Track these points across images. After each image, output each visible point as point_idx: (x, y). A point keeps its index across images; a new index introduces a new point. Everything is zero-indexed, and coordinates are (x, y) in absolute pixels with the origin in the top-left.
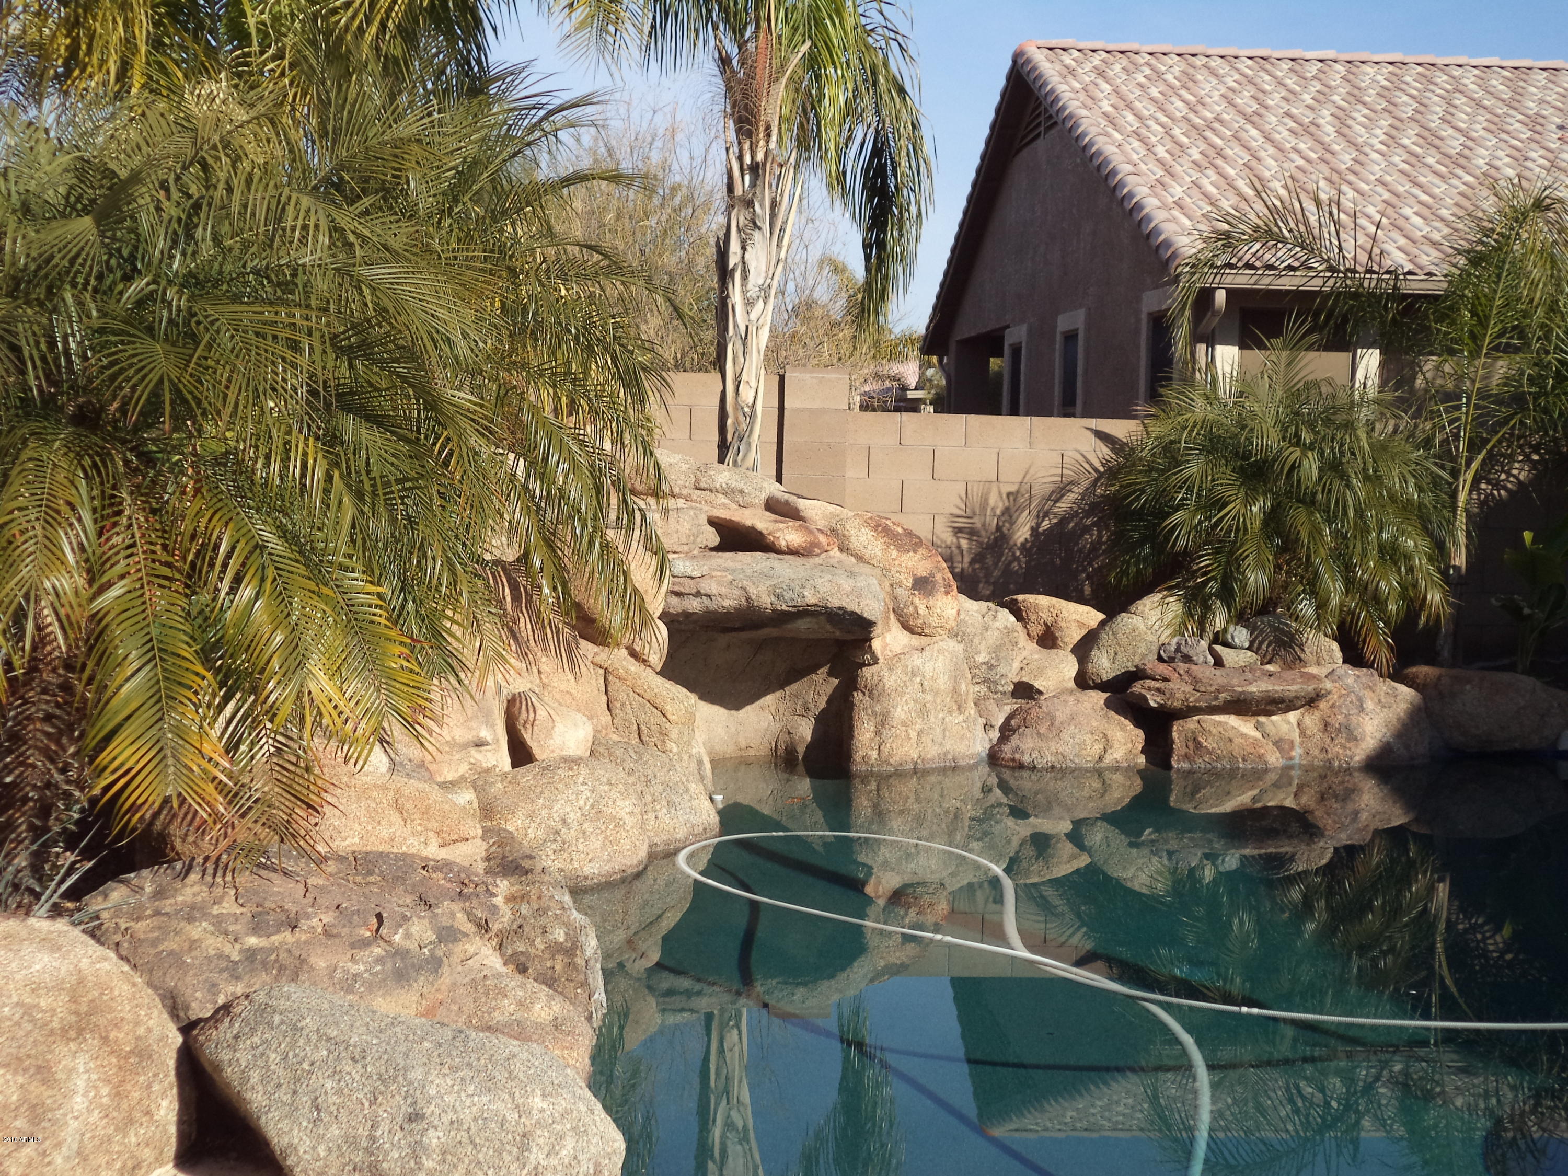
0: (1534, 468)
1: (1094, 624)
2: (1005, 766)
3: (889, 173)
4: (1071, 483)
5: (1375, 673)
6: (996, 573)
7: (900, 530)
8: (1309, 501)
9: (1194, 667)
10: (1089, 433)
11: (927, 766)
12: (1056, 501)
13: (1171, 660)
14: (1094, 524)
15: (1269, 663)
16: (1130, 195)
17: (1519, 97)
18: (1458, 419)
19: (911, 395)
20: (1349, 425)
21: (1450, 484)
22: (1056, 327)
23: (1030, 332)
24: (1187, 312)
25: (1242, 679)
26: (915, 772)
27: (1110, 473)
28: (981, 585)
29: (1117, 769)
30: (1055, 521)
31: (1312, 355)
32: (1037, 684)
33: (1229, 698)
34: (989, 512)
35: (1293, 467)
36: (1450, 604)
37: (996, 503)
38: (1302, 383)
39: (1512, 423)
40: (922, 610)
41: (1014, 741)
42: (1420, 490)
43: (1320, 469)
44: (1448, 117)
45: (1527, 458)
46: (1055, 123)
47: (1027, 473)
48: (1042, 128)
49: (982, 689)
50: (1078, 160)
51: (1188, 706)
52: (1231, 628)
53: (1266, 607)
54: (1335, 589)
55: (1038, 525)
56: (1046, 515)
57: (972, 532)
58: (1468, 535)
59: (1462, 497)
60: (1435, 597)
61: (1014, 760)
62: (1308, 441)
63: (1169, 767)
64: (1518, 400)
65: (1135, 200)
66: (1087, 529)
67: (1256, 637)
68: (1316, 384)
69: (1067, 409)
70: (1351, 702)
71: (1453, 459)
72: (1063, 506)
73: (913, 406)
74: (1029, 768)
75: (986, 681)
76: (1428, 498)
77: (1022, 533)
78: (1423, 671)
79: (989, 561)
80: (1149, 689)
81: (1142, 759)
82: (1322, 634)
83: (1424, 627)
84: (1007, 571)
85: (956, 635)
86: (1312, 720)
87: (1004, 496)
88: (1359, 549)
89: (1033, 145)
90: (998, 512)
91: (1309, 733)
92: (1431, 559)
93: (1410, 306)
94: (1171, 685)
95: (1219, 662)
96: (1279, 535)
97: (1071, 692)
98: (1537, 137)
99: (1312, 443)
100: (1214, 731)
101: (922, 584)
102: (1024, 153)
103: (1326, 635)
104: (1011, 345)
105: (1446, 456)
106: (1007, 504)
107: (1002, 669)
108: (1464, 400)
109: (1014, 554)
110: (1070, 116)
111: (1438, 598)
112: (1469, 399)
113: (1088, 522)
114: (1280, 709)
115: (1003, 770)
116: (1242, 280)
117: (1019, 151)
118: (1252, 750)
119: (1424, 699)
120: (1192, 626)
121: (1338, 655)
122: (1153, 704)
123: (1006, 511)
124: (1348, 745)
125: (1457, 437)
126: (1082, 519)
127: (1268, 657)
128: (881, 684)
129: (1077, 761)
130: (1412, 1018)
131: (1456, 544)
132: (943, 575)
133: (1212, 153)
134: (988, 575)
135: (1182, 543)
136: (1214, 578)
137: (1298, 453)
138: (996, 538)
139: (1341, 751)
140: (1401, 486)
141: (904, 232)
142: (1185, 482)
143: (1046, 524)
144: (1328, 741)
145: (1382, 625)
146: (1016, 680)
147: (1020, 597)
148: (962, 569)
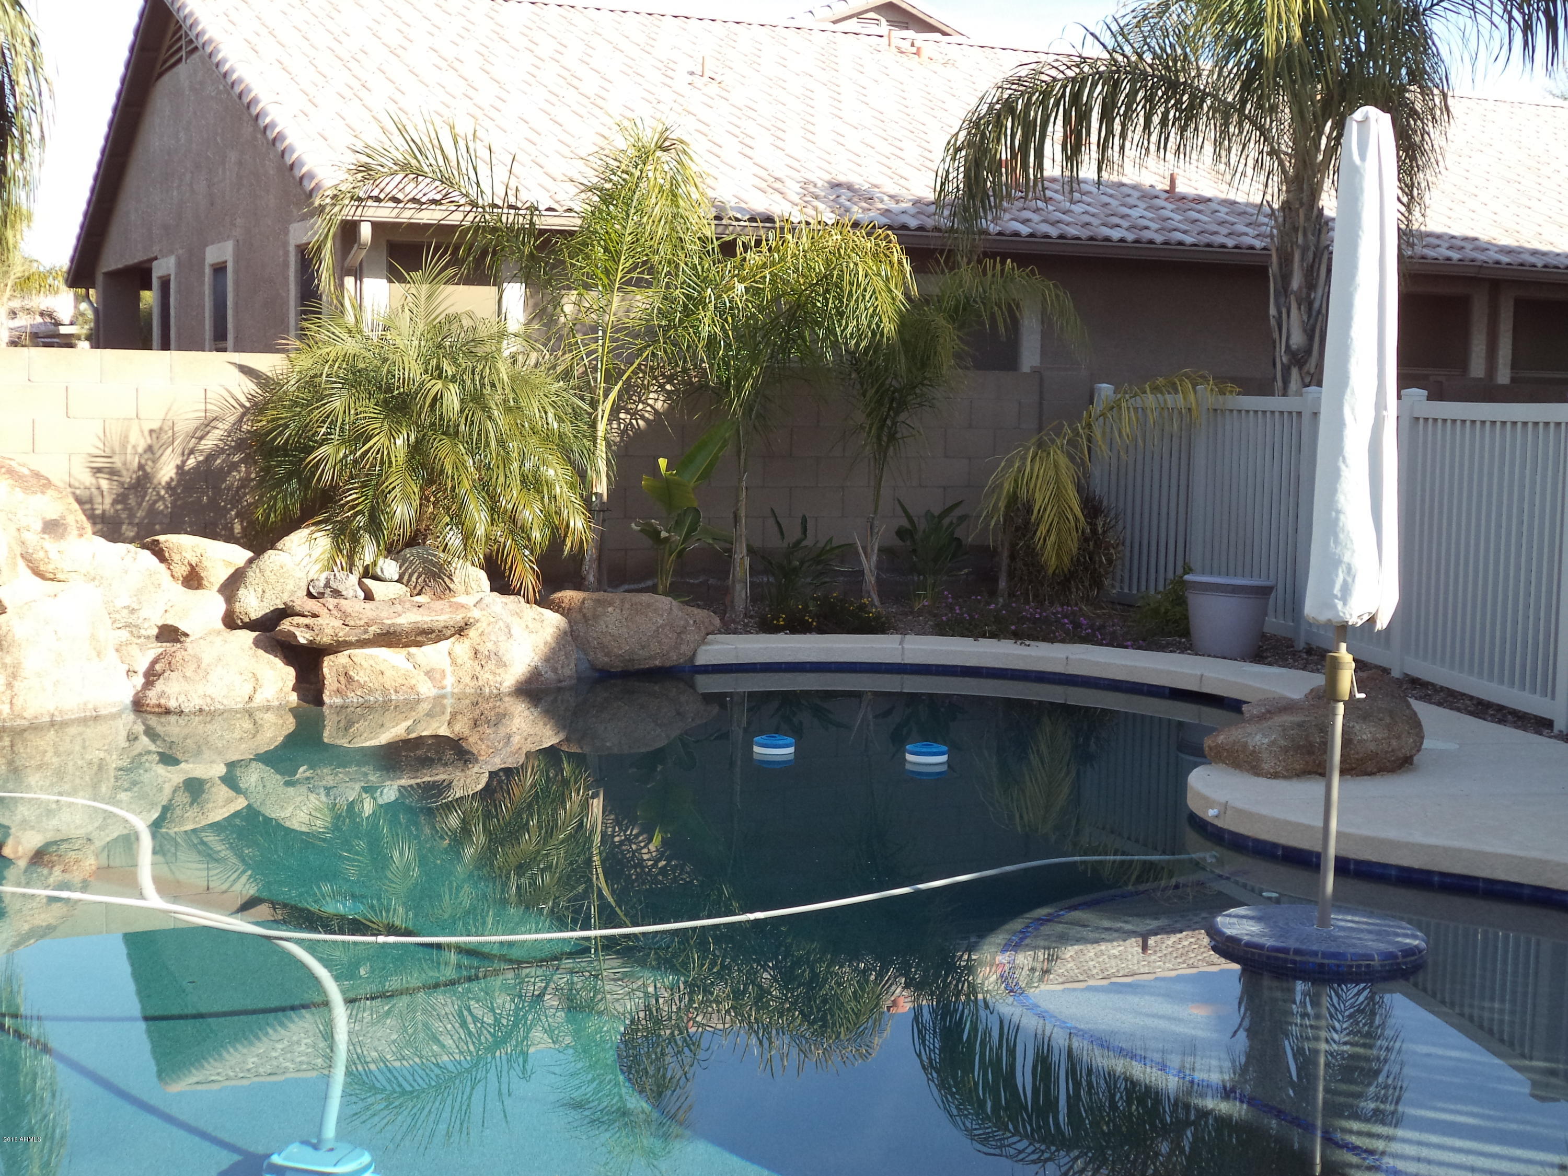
0: (669, 398)
1: (241, 563)
2: (150, 713)
3: (7, 91)
4: (215, 419)
5: (521, 599)
6: (140, 514)
7: (27, 472)
8: (452, 433)
9: (342, 601)
10: (232, 368)
11: (66, 717)
12: (201, 438)
13: (322, 595)
14: (242, 461)
15: (419, 594)
16: (273, 125)
17: (651, 42)
18: (596, 351)
19: (63, 330)
20: (490, 359)
21: (590, 414)
22: (204, 259)
23: (179, 264)
24: (329, 244)
25: (391, 611)
26: (52, 724)
27: (257, 408)
28: (124, 527)
29: (268, 709)
30: (201, 458)
31: (451, 288)
32: (183, 627)
33: (379, 631)
34: (129, 450)
35: (435, 399)
36: (594, 530)
37: (138, 441)
38: (443, 315)
39: (645, 355)
40: (53, 555)
41: (160, 685)
42: (560, 420)
43: (462, 401)
44: (586, 58)
45: (662, 386)
46: (196, 48)
47: (169, 410)
48: (183, 53)
49: (124, 635)
50: (221, 87)
51: (337, 641)
52: (381, 561)
53: (415, 539)
54: (479, 517)
55: (184, 462)
56: (192, 452)
57: (113, 472)
58: (608, 462)
59: (602, 427)
60: (578, 523)
61: (159, 706)
62: (450, 373)
63: (321, 703)
64: (650, 333)
65: (277, 130)
66: (234, 466)
67: (406, 569)
68: (457, 317)
69: (219, 342)
70: (500, 629)
71: (592, 391)
72: (209, 443)
73: (67, 342)
74: (175, 713)
75: (127, 626)
76: (567, 428)
77: (166, 472)
78: (569, 596)
79: (132, 501)
80: (298, 626)
81: (294, 697)
82: (469, 563)
83: (569, 553)
84: (152, 511)
85: (94, 579)
86: (461, 648)
87: (146, 433)
88: (501, 479)
89: (175, 70)
90: (140, 450)
91: (459, 661)
92: (572, 487)
93: (547, 242)
94: (319, 620)
95: (369, 596)
96: (424, 467)
97: (219, 633)
98: (668, 81)
99: (454, 376)
100: (365, 664)
101: (53, 527)
102: (166, 78)
103: (473, 564)
104: (160, 278)
105: (585, 388)
106: (149, 441)
107: (143, 614)
108: (600, 333)
109: (158, 494)
110: (210, 41)
111: (579, 525)
112: (604, 332)
113: (236, 458)
114: (431, 640)
115: (149, 716)
116: (386, 213)
117: (161, 75)
118: (404, 682)
119: (570, 622)
120: (341, 560)
121: (486, 584)
122: (303, 641)
123: (150, 449)
124: (497, 671)
125: (595, 369)
126: (229, 455)
127: (419, 588)
128: (10, 634)
129: (225, 702)
130: (573, 930)
131: (598, 473)
132: (76, 516)
133: (356, 85)
134: (132, 515)
135: (327, 477)
136: (361, 512)
137: (439, 385)
138: (138, 478)
139: (491, 677)
140: (541, 417)
141: (26, 155)
142: (328, 417)
143: (191, 462)
144: (478, 668)
145: (527, 553)
146: (160, 624)
147: (162, 538)
148: (104, 511)
